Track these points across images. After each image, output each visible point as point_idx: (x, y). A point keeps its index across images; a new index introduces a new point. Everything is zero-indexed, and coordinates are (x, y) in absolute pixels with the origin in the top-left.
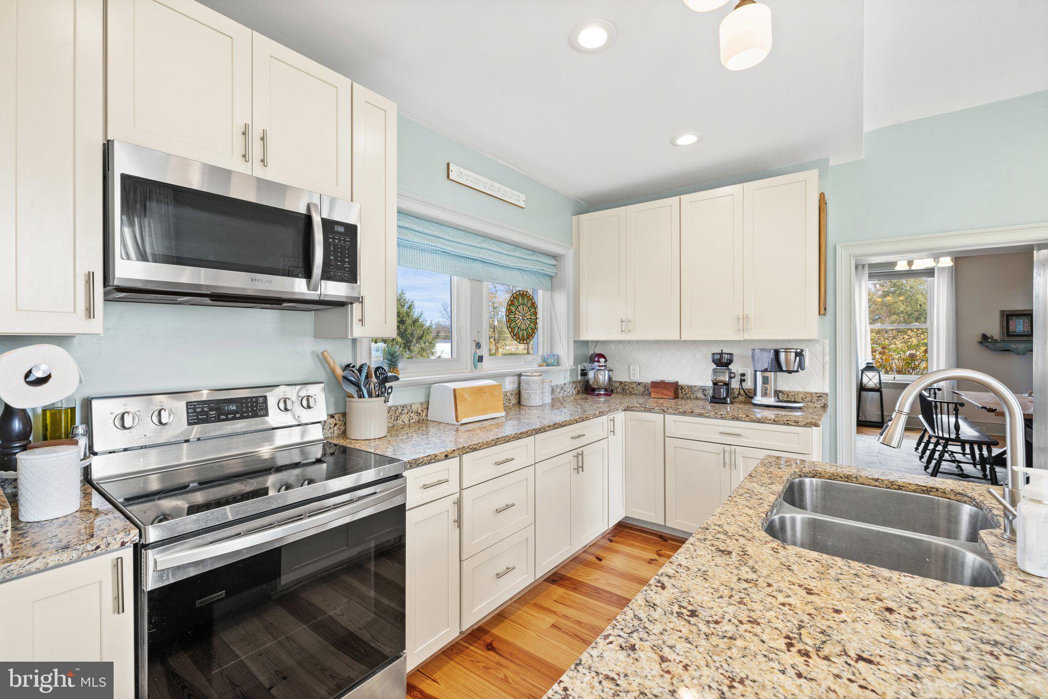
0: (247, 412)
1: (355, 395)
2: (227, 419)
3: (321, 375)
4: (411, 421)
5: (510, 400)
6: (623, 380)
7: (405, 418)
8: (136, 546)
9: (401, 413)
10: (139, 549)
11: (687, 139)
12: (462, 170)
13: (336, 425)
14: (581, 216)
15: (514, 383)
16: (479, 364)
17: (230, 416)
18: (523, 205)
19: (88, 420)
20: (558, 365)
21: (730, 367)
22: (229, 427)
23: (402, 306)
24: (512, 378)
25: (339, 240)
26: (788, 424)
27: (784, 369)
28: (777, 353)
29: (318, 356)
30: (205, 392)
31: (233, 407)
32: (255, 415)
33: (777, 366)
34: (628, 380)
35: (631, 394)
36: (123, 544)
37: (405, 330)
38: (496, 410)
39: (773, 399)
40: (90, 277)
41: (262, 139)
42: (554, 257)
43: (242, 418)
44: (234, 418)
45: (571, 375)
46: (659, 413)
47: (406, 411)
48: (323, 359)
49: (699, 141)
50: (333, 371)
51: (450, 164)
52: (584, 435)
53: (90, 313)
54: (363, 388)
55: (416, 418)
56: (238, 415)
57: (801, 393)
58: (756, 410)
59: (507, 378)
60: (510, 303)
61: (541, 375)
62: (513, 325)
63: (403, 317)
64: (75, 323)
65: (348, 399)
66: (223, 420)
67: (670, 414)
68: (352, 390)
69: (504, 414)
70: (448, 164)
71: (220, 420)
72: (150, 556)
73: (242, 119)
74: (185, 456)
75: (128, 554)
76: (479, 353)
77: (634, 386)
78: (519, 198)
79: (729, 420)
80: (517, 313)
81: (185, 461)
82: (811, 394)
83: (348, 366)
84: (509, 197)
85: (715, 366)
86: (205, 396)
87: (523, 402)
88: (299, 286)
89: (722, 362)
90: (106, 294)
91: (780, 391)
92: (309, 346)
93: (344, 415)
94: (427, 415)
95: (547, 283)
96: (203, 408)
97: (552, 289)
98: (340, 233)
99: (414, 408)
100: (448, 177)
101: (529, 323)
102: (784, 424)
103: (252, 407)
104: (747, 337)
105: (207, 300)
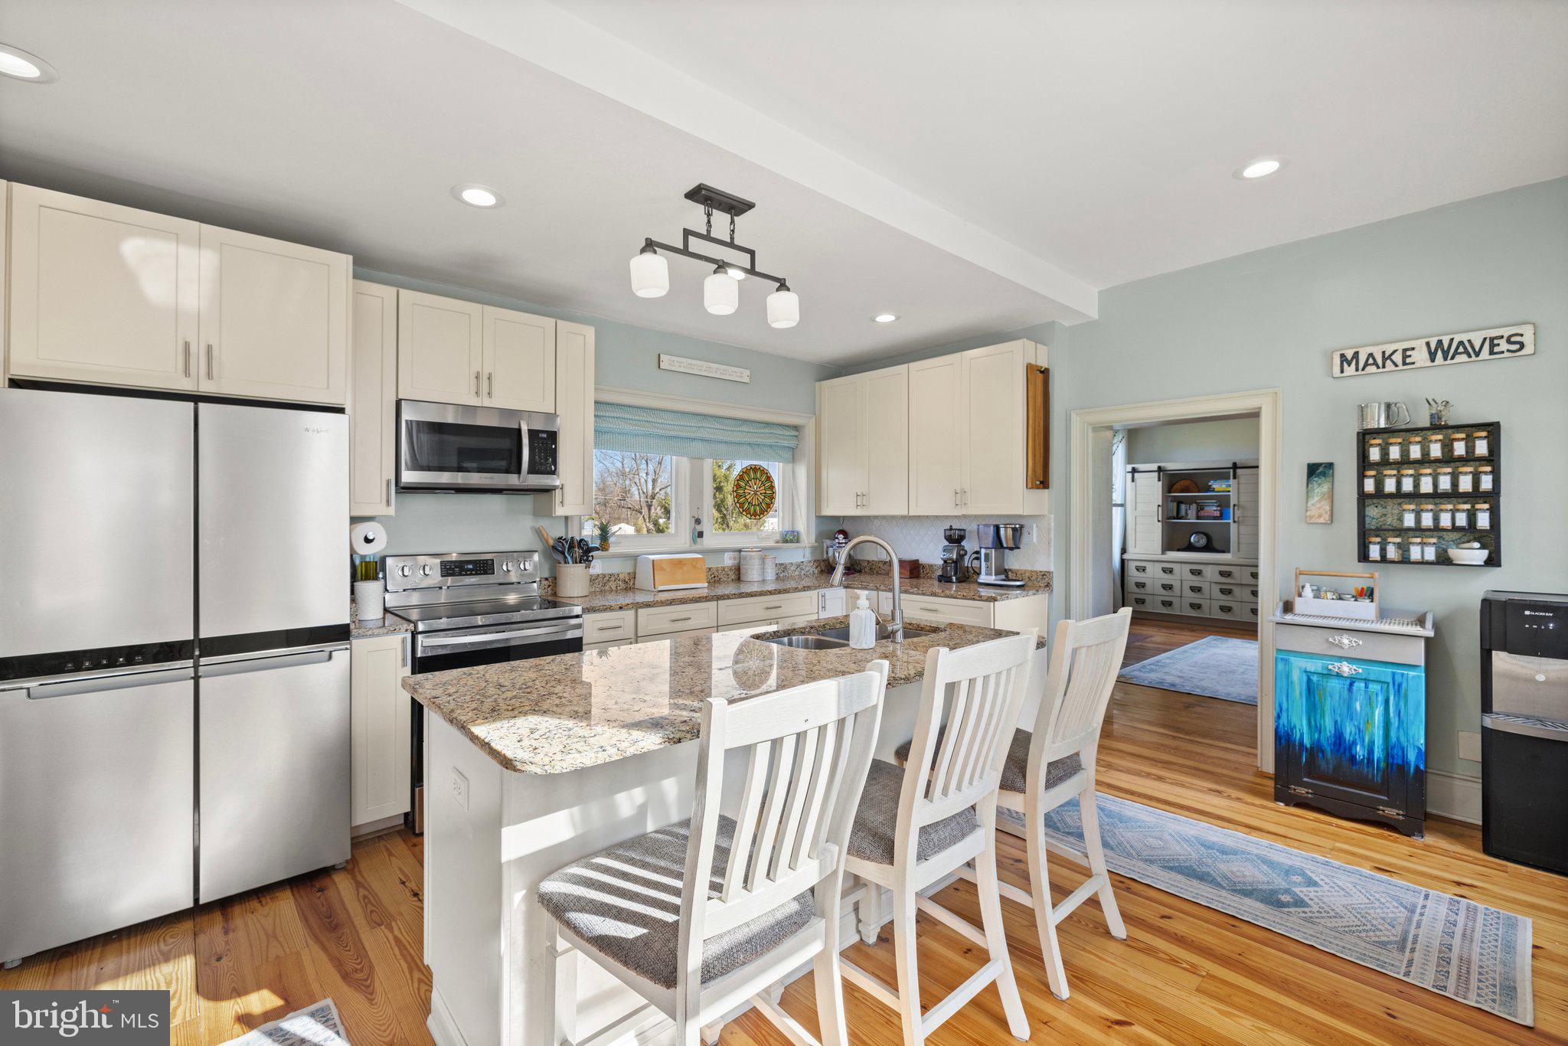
0: (480, 570)
1: (562, 562)
2: (467, 575)
3: (538, 546)
4: (619, 588)
5: (728, 575)
6: (871, 559)
7: (613, 585)
8: (412, 632)
9: (608, 580)
10: (414, 634)
11: (885, 318)
12: (673, 358)
13: (549, 586)
14: (822, 382)
15: (734, 558)
16: (698, 539)
17: (468, 573)
18: (747, 380)
19: (384, 570)
20: (797, 542)
21: (963, 543)
22: (467, 580)
23: (719, 466)
24: (732, 553)
25: (543, 443)
26: (974, 599)
27: (1005, 545)
28: (997, 528)
29: (536, 530)
30: (454, 555)
31: (470, 567)
32: (485, 573)
33: (998, 543)
34: (876, 559)
35: (878, 573)
36: (407, 630)
37: (723, 501)
38: (698, 582)
39: (994, 577)
40: (388, 483)
41: (489, 378)
42: (796, 428)
43: (476, 574)
44: (471, 574)
45: (812, 553)
46: (873, 590)
47: (613, 578)
48: (539, 532)
49: (896, 320)
50: (547, 541)
51: (661, 355)
52: (780, 607)
53: (388, 503)
54: (567, 555)
55: (623, 586)
56: (474, 572)
57: (1028, 571)
58: (980, 590)
59: (726, 554)
60: (738, 478)
61: (760, 551)
62: (741, 500)
63: (721, 482)
64: (381, 510)
65: (557, 565)
66: (464, 575)
67: (883, 591)
68: (560, 557)
69: (706, 585)
70: (659, 355)
71: (461, 575)
72: (420, 638)
73: (476, 368)
74: (443, 597)
75: (409, 636)
76: (699, 528)
77: (881, 565)
78: (744, 375)
79: (928, 595)
80: (747, 487)
81: (443, 601)
82: (1036, 572)
83: (561, 538)
84: (729, 375)
85: (947, 543)
86: (454, 557)
87: (742, 578)
88: (513, 480)
89: (955, 538)
90: (396, 490)
91: (1010, 570)
92: (528, 523)
93: (555, 578)
94: (634, 584)
95: (789, 455)
96: (450, 566)
97: (794, 460)
98: (544, 438)
99: (622, 577)
100: (659, 367)
101: (763, 498)
102: (971, 599)
103: (483, 567)
104: (964, 512)
105: (453, 492)
